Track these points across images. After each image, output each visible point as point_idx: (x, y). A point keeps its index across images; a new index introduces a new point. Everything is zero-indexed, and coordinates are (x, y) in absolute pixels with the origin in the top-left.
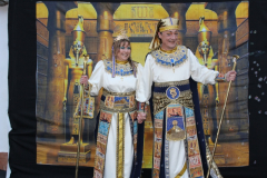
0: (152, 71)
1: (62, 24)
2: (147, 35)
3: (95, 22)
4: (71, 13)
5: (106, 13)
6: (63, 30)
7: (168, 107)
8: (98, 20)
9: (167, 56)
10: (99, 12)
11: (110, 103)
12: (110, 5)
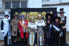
1: (20, 16)
3: (26, 16)
9: (39, 21)
12: (28, 12)
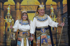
0: (36, 23)
1: (2, 7)
2: (33, 10)
3: (14, 6)
4: (6, 3)
5: (18, 3)
6: (3, 9)
7: (41, 35)
8: (16, 6)
10: (16, 3)
11: (21, 34)
